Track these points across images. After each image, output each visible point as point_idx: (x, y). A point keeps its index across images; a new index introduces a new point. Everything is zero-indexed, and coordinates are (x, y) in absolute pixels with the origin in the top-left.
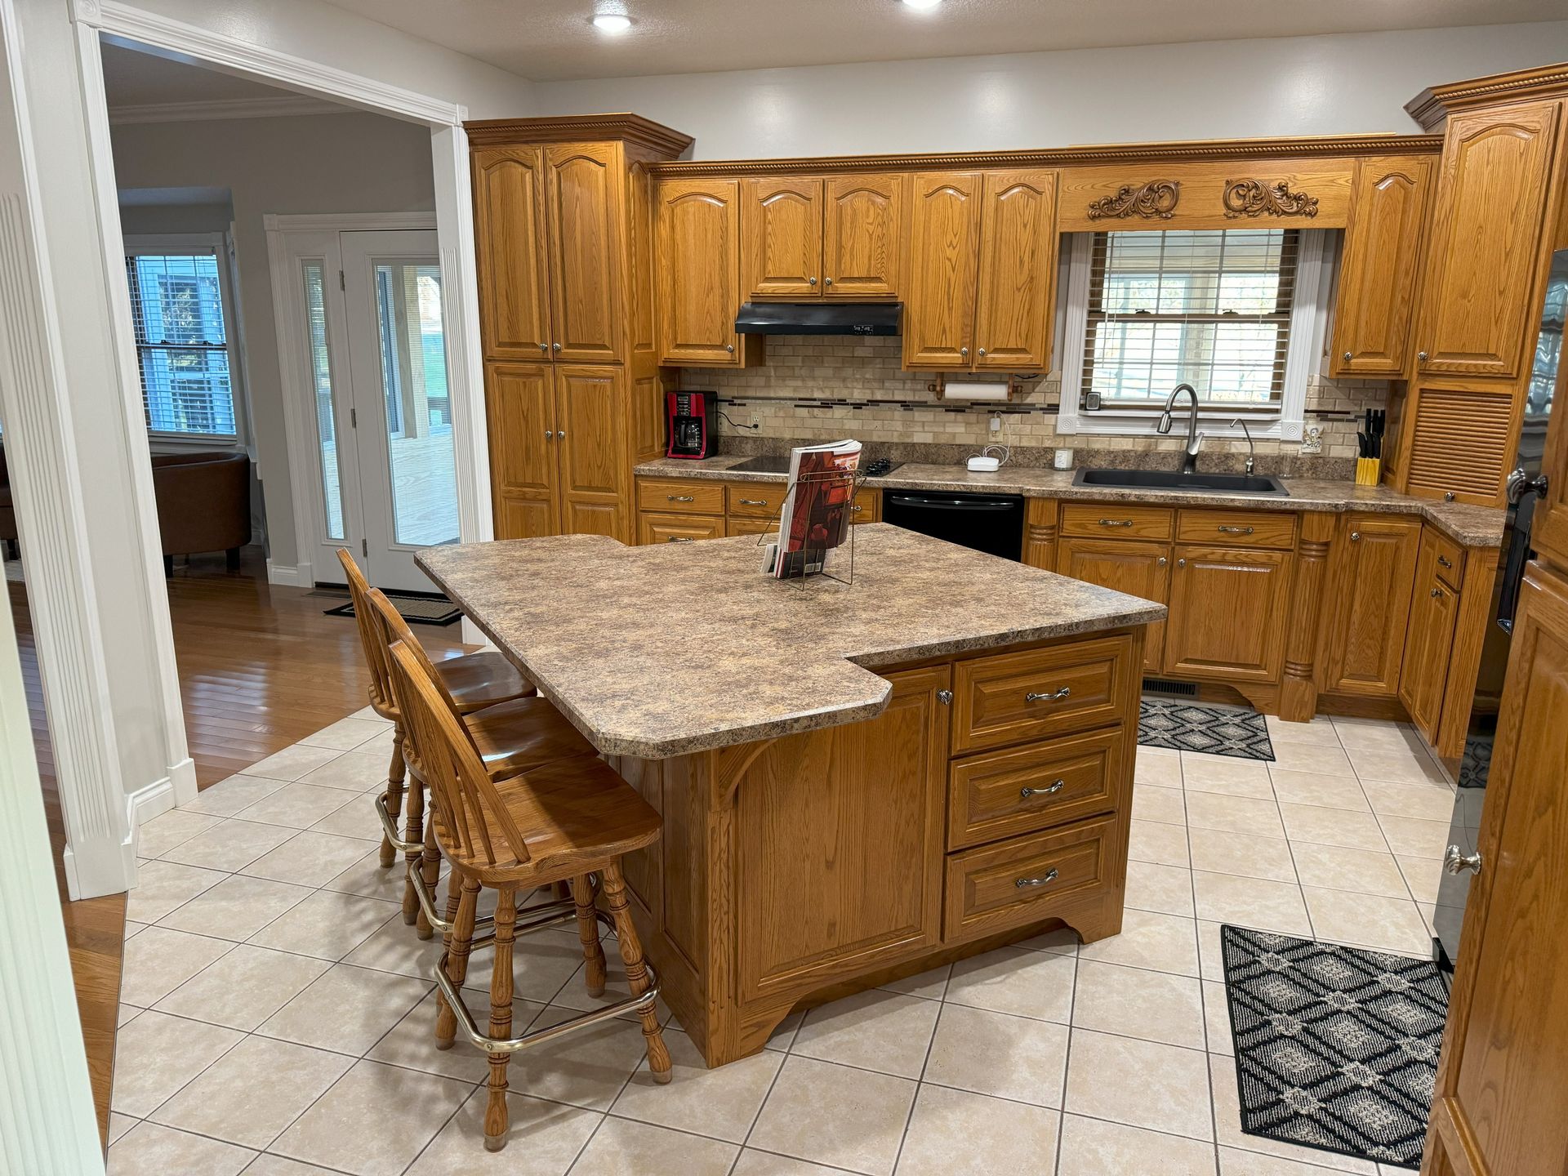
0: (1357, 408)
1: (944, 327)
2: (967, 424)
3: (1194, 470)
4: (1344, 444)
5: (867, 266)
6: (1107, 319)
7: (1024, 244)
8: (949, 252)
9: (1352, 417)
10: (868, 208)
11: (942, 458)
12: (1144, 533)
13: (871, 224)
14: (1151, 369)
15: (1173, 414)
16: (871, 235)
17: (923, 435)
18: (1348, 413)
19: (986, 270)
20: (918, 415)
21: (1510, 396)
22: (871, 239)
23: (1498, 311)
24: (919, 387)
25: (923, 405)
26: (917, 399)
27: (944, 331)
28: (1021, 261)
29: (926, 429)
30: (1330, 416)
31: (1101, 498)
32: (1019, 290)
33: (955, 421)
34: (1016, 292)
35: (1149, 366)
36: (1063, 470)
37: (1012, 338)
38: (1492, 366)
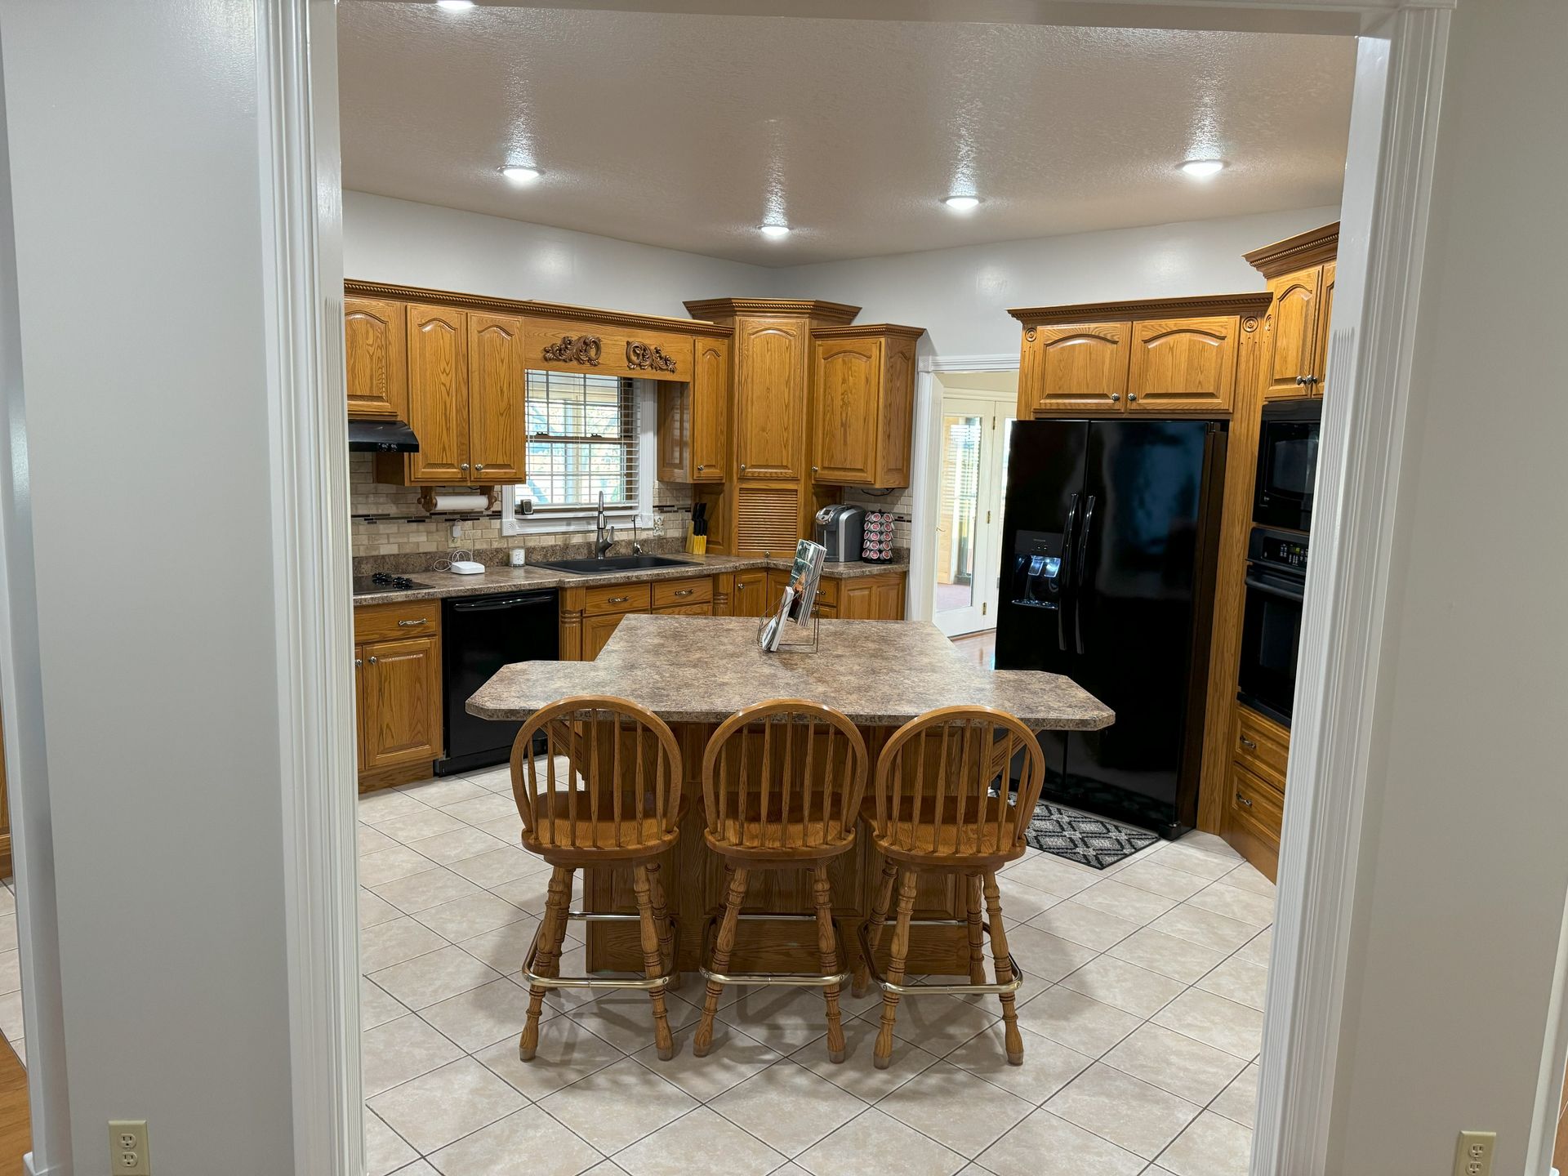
0: (678, 503)
1: (444, 445)
2: (429, 533)
3: (604, 556)
4: (676, 527)
5: (369, 385)
6: (529, 440)
7: (502, 376)
8: (443, 378)
9: (675, 509)
10: (367, 332)
11: (411, 567)
12: (635, 605)
13: (372, 346)
14: (552, 480)
15: (607, 513)
16: (371, 357)
17: (389, 546)
18: (673, 506)
19: (475, 396)
20: (382, 528)
21: (796, 491)
22: (372, 360)
23: (785, 439)
24: (381, 500)
25: (385, 517)
26: (380, 512)
27: (444, 449)
28: (501, 390)
29: (391, 540)
30: (665, 509)
31: (616, 581)
32: (502, 414)
33: (418, 531)
34: (500, 418)
35: (550, 477)
36: (519, 566)
37: (500, 457)
38: (786, 473)
